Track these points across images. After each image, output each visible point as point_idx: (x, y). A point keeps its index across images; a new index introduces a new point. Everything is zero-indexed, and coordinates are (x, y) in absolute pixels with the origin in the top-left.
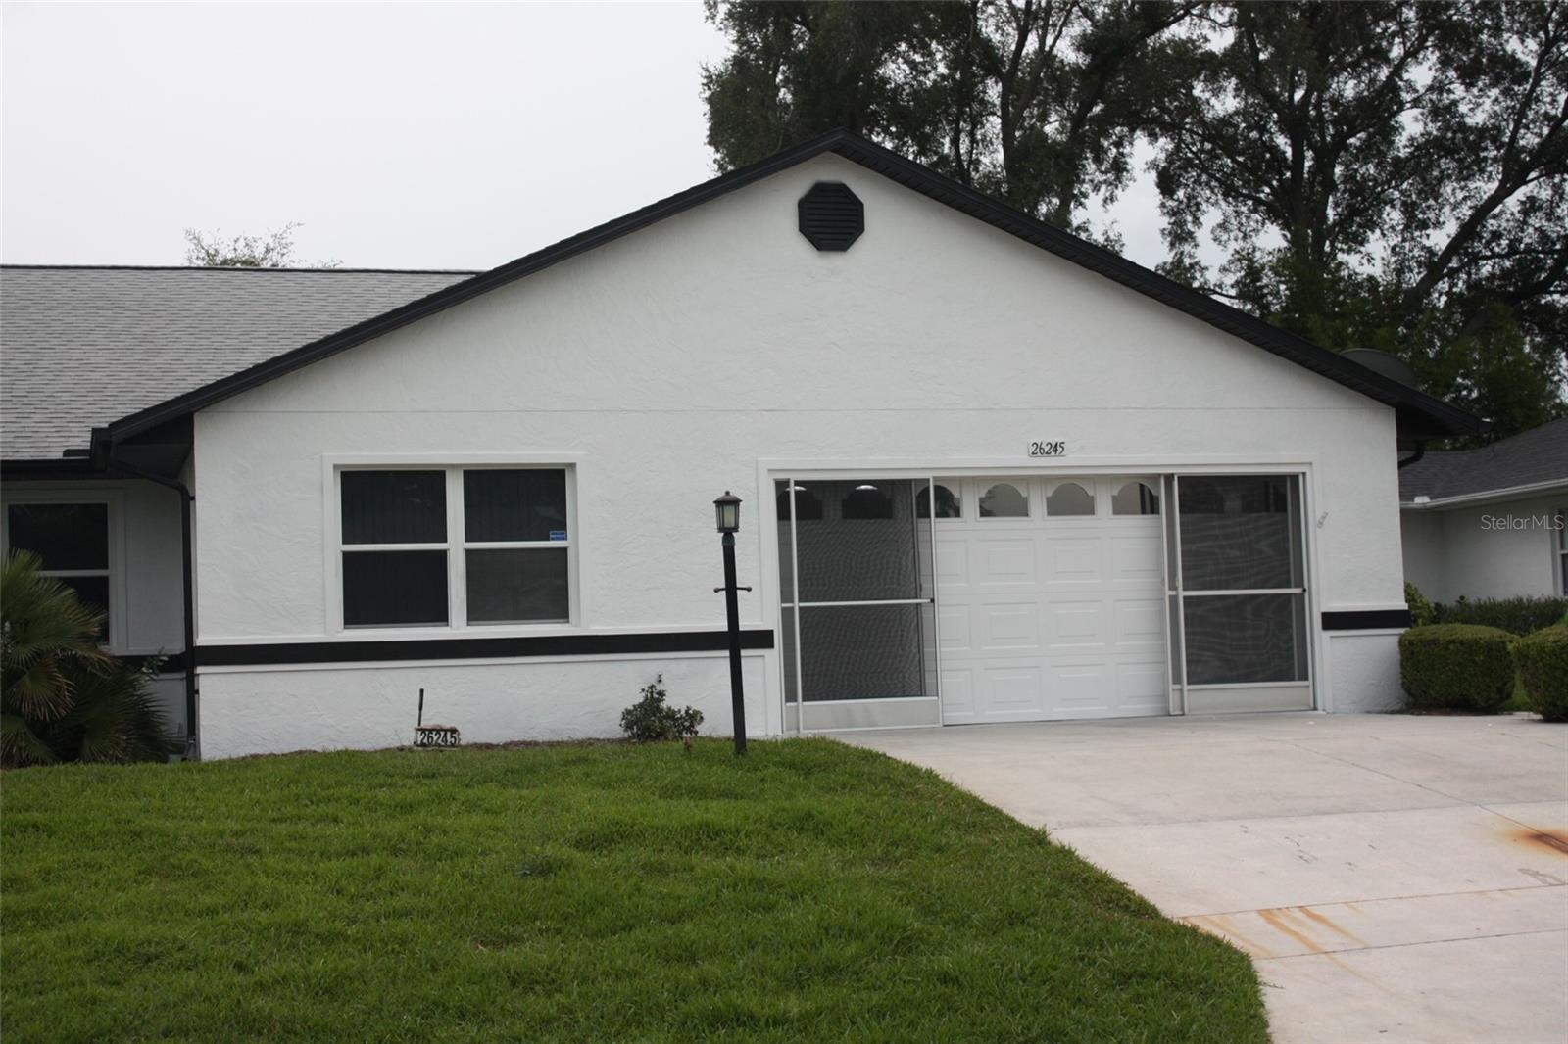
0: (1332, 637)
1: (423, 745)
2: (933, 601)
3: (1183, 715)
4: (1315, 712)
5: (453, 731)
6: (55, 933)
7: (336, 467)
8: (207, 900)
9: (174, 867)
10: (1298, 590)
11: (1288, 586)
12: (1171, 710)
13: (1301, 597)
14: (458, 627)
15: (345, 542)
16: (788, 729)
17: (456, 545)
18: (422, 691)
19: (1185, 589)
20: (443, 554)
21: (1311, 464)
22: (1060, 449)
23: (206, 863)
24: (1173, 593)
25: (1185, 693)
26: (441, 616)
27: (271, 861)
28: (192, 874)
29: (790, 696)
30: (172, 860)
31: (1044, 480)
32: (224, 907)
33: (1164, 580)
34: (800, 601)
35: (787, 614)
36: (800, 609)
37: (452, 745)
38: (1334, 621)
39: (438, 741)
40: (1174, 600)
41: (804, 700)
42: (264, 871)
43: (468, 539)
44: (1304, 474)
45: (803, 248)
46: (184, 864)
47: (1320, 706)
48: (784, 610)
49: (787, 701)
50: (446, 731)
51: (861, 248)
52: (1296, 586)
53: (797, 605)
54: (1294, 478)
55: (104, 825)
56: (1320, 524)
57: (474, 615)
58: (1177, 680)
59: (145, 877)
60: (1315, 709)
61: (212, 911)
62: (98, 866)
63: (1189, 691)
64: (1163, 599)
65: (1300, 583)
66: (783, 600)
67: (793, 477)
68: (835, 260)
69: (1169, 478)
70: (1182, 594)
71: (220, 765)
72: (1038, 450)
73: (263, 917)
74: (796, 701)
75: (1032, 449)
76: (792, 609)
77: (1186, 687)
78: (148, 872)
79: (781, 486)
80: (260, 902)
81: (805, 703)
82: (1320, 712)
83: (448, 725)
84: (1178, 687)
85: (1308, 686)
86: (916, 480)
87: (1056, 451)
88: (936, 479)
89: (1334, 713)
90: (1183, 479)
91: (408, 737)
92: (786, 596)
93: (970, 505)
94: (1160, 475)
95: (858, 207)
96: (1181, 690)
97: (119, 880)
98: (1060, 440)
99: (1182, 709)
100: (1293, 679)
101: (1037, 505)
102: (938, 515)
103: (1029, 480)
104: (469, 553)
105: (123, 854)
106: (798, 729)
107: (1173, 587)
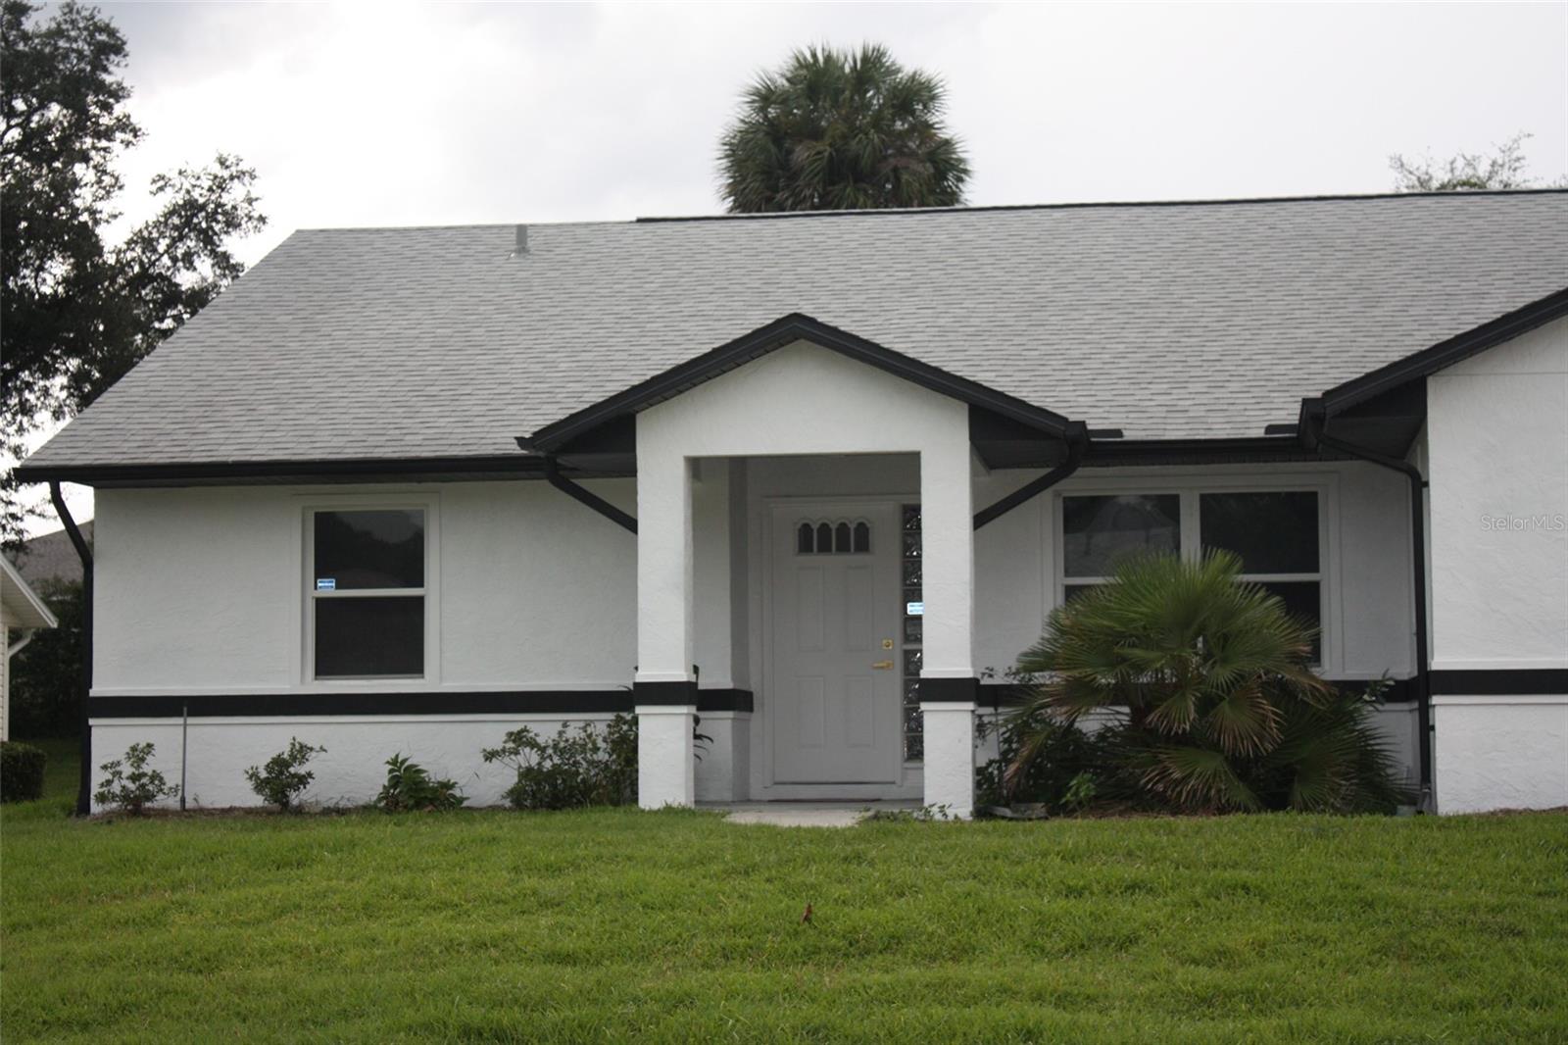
6: (1275, 1022)
8: (1459, 991)
9: (1416, 947)
23: (1457, 945)
27: (1538, 946)
28: (1439, 957)
30: (1413, 939)
32: (1481, 1001)
42: (1531, 959)
46: (1428, 944)
55: (1327, 890)
59: (1381, 958)
61: (1465, 1006)
62: (1322, 941)
71: (1464, 821)
73: (1533, 1017)
78: (1384, 951)
80: (1526, 998)
97: (1348, 959)
105: (1352, 927)
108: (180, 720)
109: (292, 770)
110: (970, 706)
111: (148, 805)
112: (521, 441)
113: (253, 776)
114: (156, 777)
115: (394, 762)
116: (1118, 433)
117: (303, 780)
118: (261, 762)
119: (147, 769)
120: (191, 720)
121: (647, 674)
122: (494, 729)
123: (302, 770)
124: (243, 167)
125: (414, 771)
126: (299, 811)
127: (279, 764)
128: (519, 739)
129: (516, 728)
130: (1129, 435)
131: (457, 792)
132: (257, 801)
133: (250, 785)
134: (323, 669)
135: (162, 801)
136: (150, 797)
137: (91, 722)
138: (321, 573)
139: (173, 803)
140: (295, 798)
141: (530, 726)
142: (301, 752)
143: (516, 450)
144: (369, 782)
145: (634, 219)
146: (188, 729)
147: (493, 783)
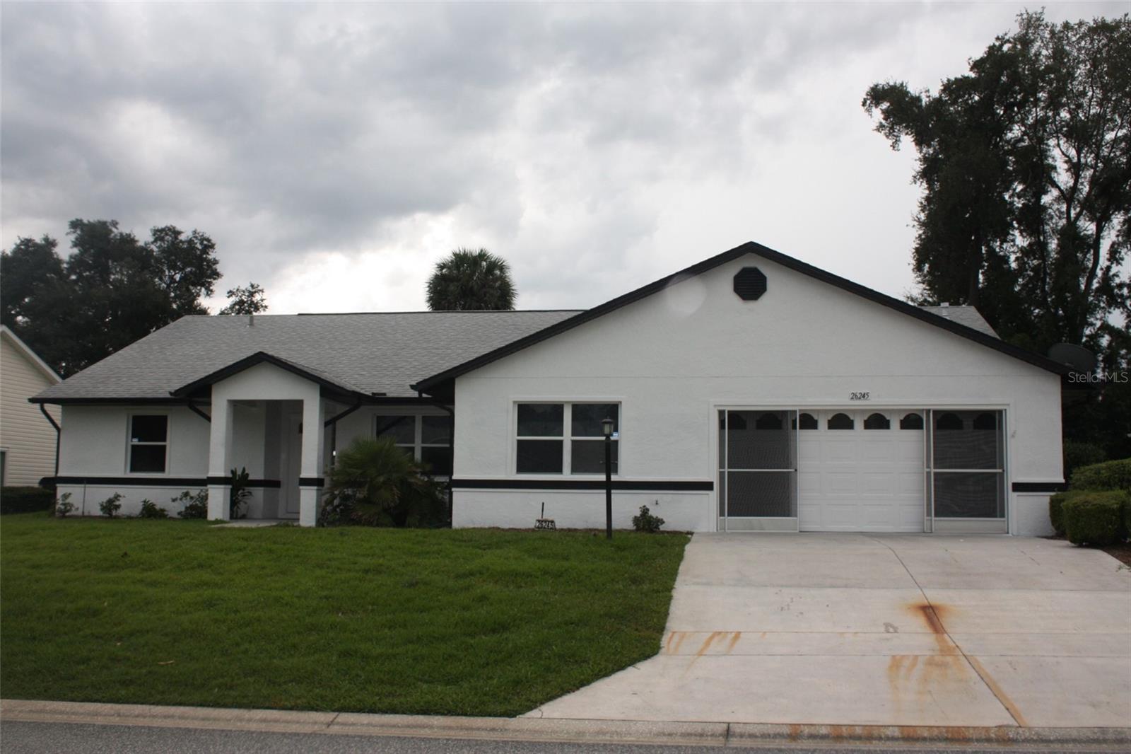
0: (1018, 496)
1: (538, 528)
2: (796, 470)
3: (931, 533)
4: (1007, 535)
5: (552, 522)
7: (514, 402)
10: (1000, 471)
11: (995, 468)
12: (925, 530)
13: (1002, 475)
14: (567, 475)
15: (519, 435)
16: (720, 529)
17: (567, 438)
18: (543, 504)
19: (935, 468)
20: (561, 442)
21: (1008, 405)
22: (866, 396)
24: (928, 470)
25: (933, 522)
26: (559, 470)
29: (722, 514)
31: (863, 411)
33: (923, 463)
34: (729, 468)
35: (722, 475)
36: (729, 472)
37: (551, 528)
38: (1018, 487)
39: (545, 527)
40: (928, 473)
41: (728, 516)
43: (573, 435)
44: (1005, 410)
45: (736, 299)
47: (1010, 532)
48: (720, 472)
49: (720, 516)
50: (549, 522)
51: (765, 299)
52: (1000, 468)
53: (726, 470)
54: (1000, 412)
56: (1013, 436)
57: (575, 470)
58: (929, 514)
60: (1008, 533)
63: (935, 521)
64: (923, 473)
65: (1002, 467)
66: (720, 467)
67: (727, 409)
68: (751, 305)
69: (928, 411)
70: (933, 470)
72: (854, 396)
74: (724, 516)
75: (851, 396)
76: (724, 472)
77: (933, 518)
79: (721, 413)
81: (729, 518)
82: (1010, 535)
83: (550, 519)
84: (929, 518)
85: (1004, 521)
86: (790, 411)
87: (864, 397)
88: (800, 410)
89: (1018, 536)
90: (935, 412)
91: (531, 524)
92: (721, 465)
93: (823, 424)
94: (923, 410)
95: (764, 279)
96: (931, 520)
98: (866, 391)
99: (931, 529)
100: (996, 517)
101: (859, 424)
102: (801, 428)
103: (855, 412)
104: (573, 442)
106: (725, 529)
107: (928, 467)
108: (83, 485)
109: (115, 503)
110: (316, 488)
111: (67, 514)
112: (171, 393)
113: (102, 505)
114: (71, 505)
115: (145, 502)
116: (385, 394)
117: (118, 507)
118: (105, 500)
119: (67, 501)
120: (87, 485)
121: (212, 474)
122: (177, 491)
123: (117, 503)
124: (260, 288)
125: (152, 505)
126: (117, 517)
127: (110, 501)
128: (186, 494)
129: (185, 491)
130: (390, 395)
131: (166, 513)
132: (100, 513)
133: (99, 508)
134: (133, 469)
135: (73, 512)
136: (68, 511)
137: (58, 485)
138: (133, 436)
139: (79, 513)
140: (114, 513)
141: (190, 491)
142: (117, 497)
143: (168, 396)
144: (137, 509)
145: (297, 314)
146: (87, 489)
147: (174, 509)
